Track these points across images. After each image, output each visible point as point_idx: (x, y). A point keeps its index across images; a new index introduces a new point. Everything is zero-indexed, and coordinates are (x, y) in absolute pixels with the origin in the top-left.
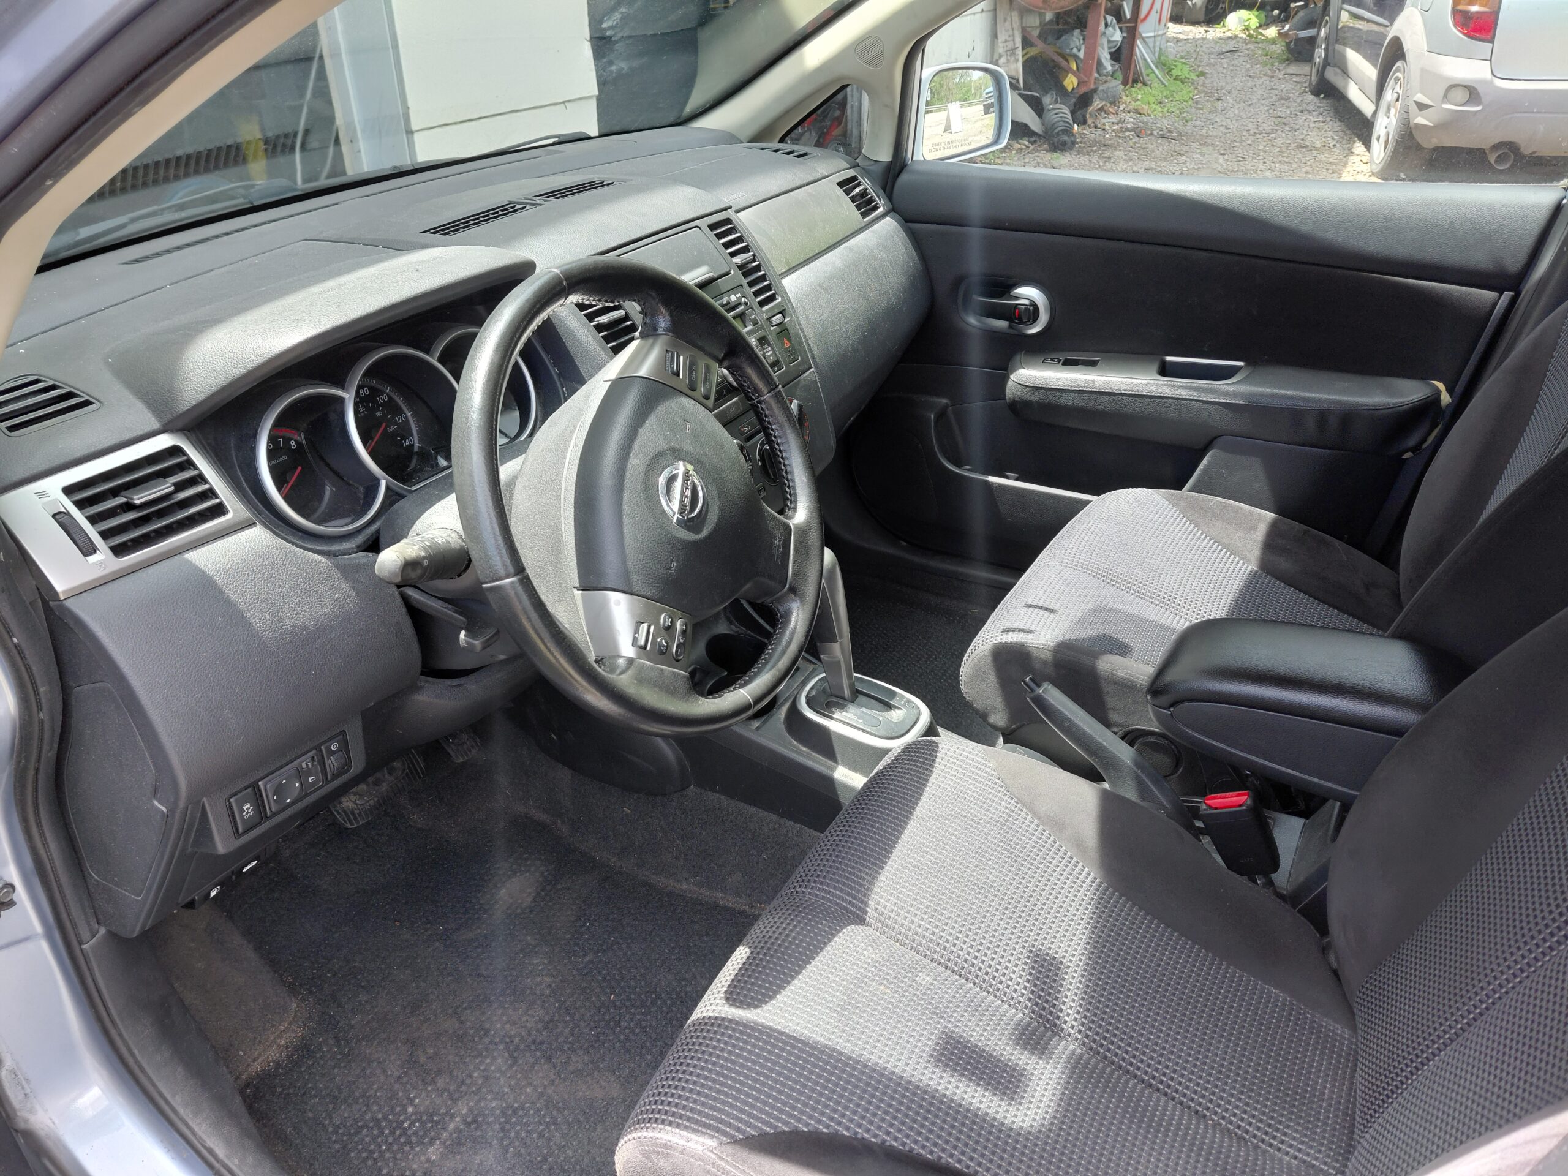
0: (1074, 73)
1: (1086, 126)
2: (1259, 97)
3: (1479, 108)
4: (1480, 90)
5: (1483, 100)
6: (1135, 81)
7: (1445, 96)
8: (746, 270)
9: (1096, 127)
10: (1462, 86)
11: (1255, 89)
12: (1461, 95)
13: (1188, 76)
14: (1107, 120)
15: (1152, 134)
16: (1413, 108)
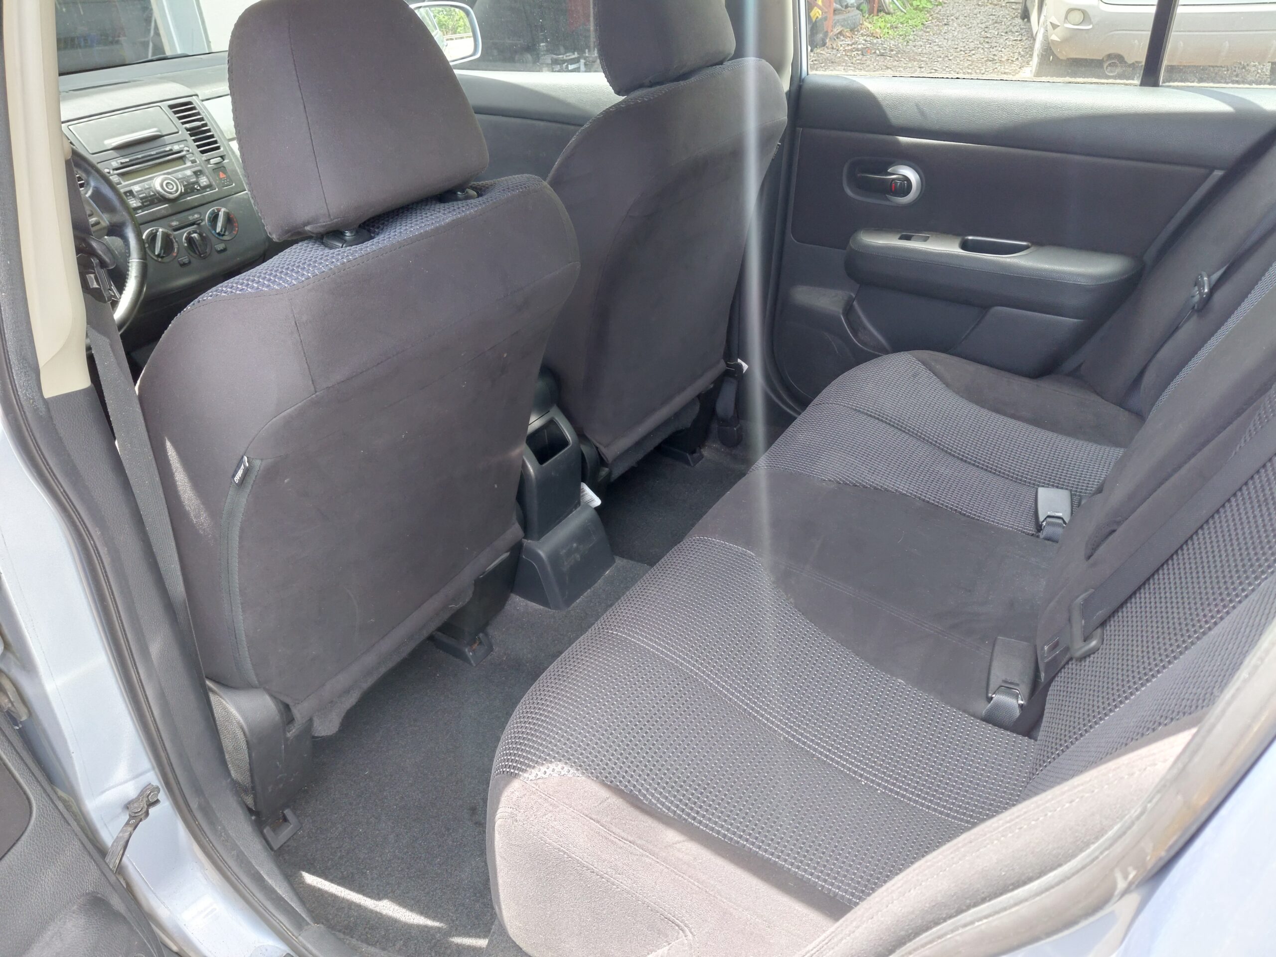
0: (820, 8)
1: (825, 47)
2: (978, 21)
3: (1091, 27)
4: (1091, 13)
5: (1092, 20)
6: (879, 11)
7: (1066, 18)
8: (193, 132)
9: (833, 48)
10: (1079, 10)
11: (978, 15)
12: (1078, 17)
13: (925, 6)
14: (844, 42)
15: (875, 53)
16: (1050, 27)
